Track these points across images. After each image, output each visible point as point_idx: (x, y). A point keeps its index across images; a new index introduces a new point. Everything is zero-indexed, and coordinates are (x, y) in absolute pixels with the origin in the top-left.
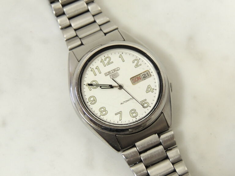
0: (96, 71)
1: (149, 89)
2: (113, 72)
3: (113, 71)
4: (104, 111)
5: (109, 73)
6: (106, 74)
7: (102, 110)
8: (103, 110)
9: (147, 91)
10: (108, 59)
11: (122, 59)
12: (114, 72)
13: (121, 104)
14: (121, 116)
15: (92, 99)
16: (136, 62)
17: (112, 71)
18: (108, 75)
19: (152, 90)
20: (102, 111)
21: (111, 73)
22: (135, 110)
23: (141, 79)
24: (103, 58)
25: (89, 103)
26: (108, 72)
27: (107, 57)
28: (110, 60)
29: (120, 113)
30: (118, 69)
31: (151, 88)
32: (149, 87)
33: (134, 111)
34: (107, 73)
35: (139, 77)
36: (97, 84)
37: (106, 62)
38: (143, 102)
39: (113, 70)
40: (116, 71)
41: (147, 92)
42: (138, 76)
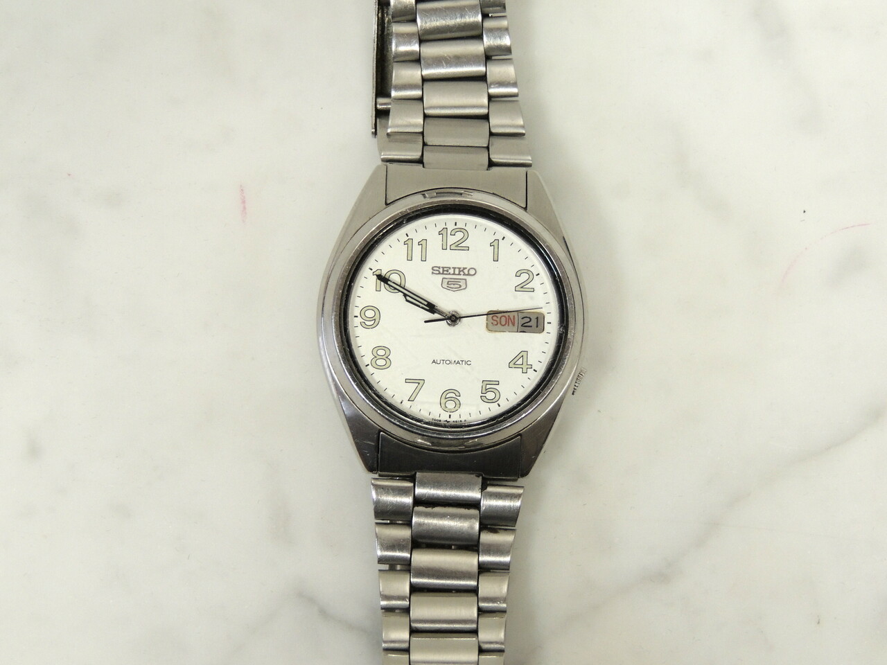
0: (417, 250)
1: (519, 362)
2: (454, 274)
3: (457, 272)
4: (384, 357)
5: (443, 271)
6: (436, 270)
7: (381, 352)
8: (383, 355)
9: (513, 364)
10: (459, 235)
11: (496, 253)
12: (459, 274)
13: (434, 362)
14: (416, 393)
15: (370, 314)
16: (525, 277)
17: (454, 268)
18: (439, 273)
19: (525, 367)
20: (378, 357)
21: (449, 274)
22: (458, 394)
23: (514, 325)
24: (451, 227)
25: (359, 320)
26: (443, 268)
27: (461, 230)
28: (464, 239)
29: (419, 382)
30: (472, 272)
31: (525, 360)
32: (523, 355)
33: (454, 395)
34: (439, 268)
35: (512, 318)
36: (400, 286)
37: (452, 240)
38: (488, 386)
39: (459, 268)
40: (464, 274)
41: (511, 365)
42: (511, 315)
